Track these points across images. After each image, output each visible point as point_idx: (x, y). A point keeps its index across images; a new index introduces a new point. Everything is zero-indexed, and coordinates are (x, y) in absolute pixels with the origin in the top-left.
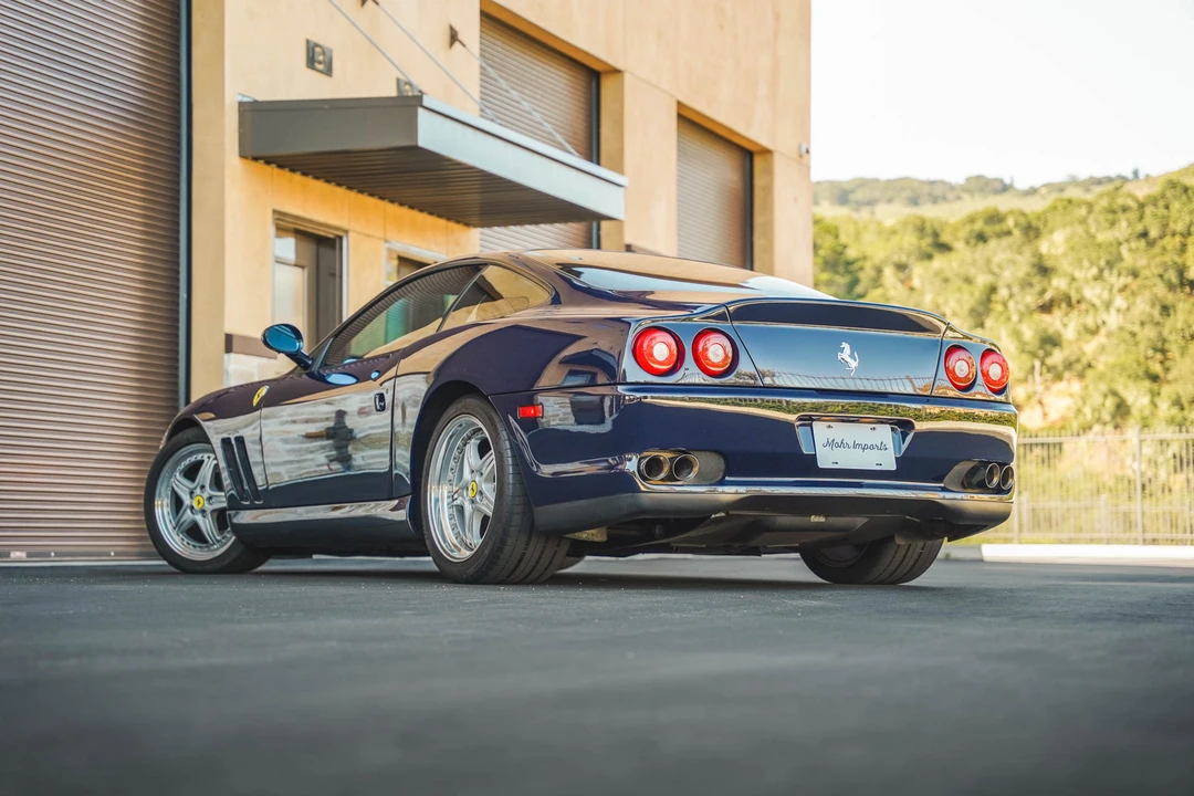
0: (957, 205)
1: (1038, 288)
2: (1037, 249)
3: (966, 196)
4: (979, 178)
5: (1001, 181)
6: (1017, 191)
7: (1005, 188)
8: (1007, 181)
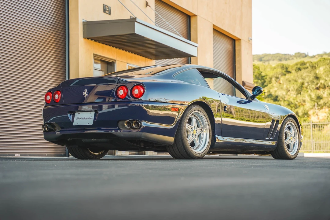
0: (292, 61)
1: (316, 83)
2: (315, 72)
3: (295, 58)
4: (299, 53)
5: (305, 54)
6: (309, 56)
7: (306, 56)
8: (307, 54)
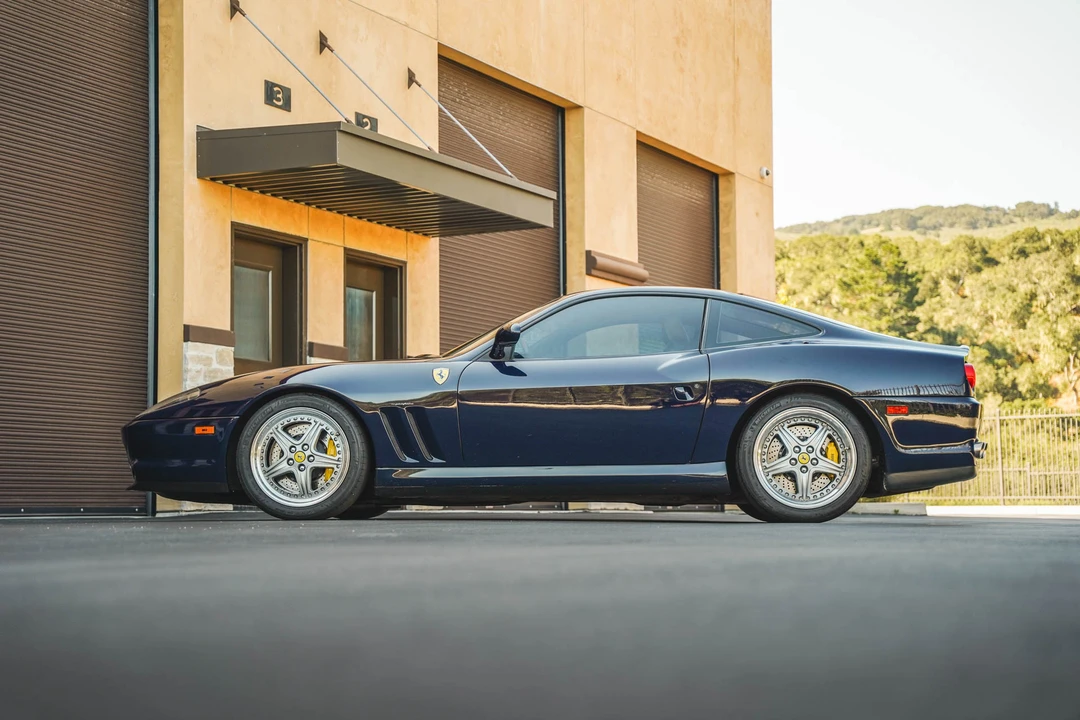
1: (1072, 294)
2: (1071, 262)
3: (1017, 219)
4: (1028, 204)
5: (1048, 206)
6: (1061, 213)
7: (1051, 212)
8: (1053, 206)
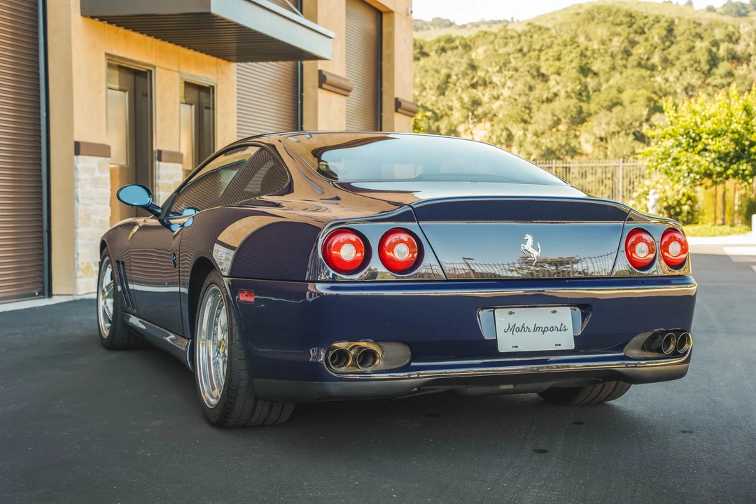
1: (471, 76)
2: (470, 56)
3: (432, 28)
4: (438, 18)
5: (449, 20)
6: (457, 26)
7: (451, 24)
8: (452, 21)
